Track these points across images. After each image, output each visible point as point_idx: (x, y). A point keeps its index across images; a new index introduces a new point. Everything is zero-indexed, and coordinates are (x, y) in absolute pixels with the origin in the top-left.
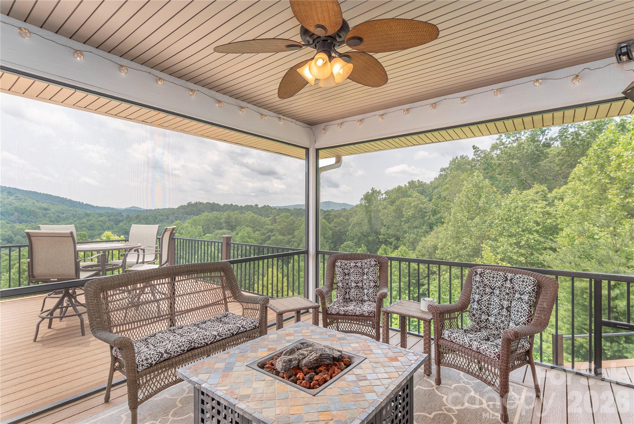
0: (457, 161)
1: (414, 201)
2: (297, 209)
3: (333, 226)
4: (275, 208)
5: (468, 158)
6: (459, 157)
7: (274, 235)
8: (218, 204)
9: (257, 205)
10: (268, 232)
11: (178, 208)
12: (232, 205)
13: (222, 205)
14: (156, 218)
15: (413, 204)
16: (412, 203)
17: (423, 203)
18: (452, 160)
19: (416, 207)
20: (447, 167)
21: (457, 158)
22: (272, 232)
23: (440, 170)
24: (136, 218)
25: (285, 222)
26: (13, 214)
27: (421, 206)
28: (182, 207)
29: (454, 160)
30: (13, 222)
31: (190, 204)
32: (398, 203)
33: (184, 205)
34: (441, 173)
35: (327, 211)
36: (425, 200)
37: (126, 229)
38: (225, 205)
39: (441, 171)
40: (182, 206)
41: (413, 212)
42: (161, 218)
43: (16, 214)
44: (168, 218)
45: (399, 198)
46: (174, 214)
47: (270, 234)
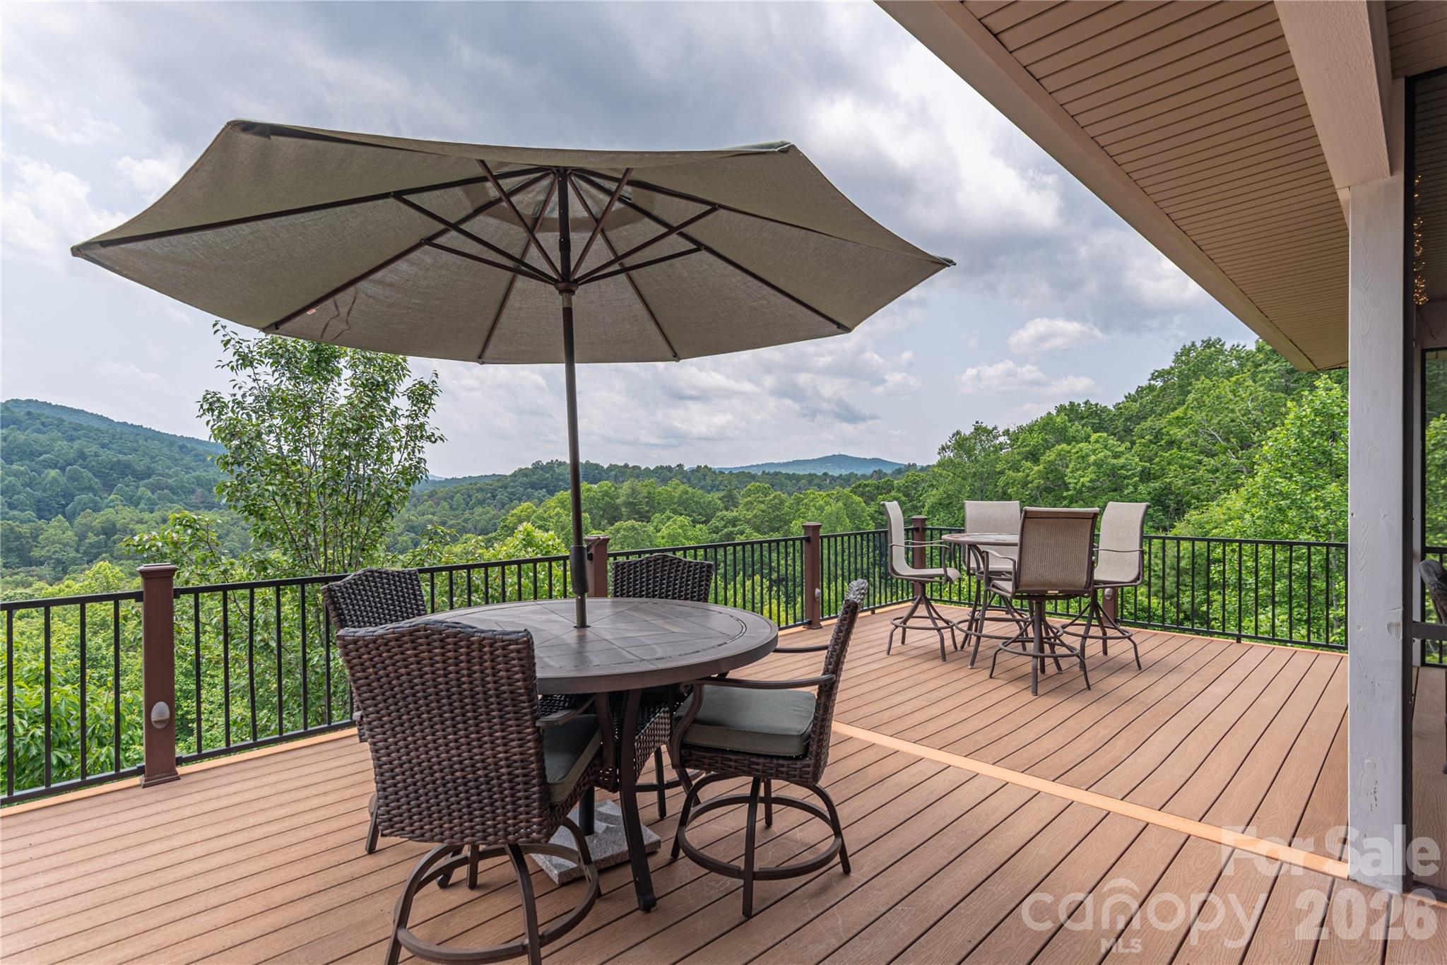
0: (1193, 354)
1: (1094, 451)
2: (768, 474)
3: (876, 511)
4: (721, 473)
5: (1223, 345)
6: (1198, 344)
7: (742, 533)
8: (597, 465)
9: (680, 466)
10: (725, 526)
11: (514, 475)
12: (626, 466)
13: (606, 467)
14: (470, 496)
15: (1092, 458)
16: (1088, 455)
17: (1117, 456)
18: (1179, 351)
19: (1099, 464)
20: (1167, 368)
21: (1193, 345)
22: (734, 526)
23: (1150, 377)
24: (429, 497)
25: (762, 502)
26: (193, 492)
27: (1115, 461)
28: (522, 473)
29: (1186, 351)
30: (193, 506)
31: (537, 466)
32: (1050, 456)
33: (527, 469)
34: (1152, 382)
35: (838, 477)
36: (1122, 449)
37: (411, 521)
38: (612, 467)
39: (1154, 378)
40: (521, 470)
41: (1093, 476)
42: (480, 496)
43: (199, 490)
44: (494, 497)
45: (1048, 446)
46: (505, 487)
47: (730, 529)
